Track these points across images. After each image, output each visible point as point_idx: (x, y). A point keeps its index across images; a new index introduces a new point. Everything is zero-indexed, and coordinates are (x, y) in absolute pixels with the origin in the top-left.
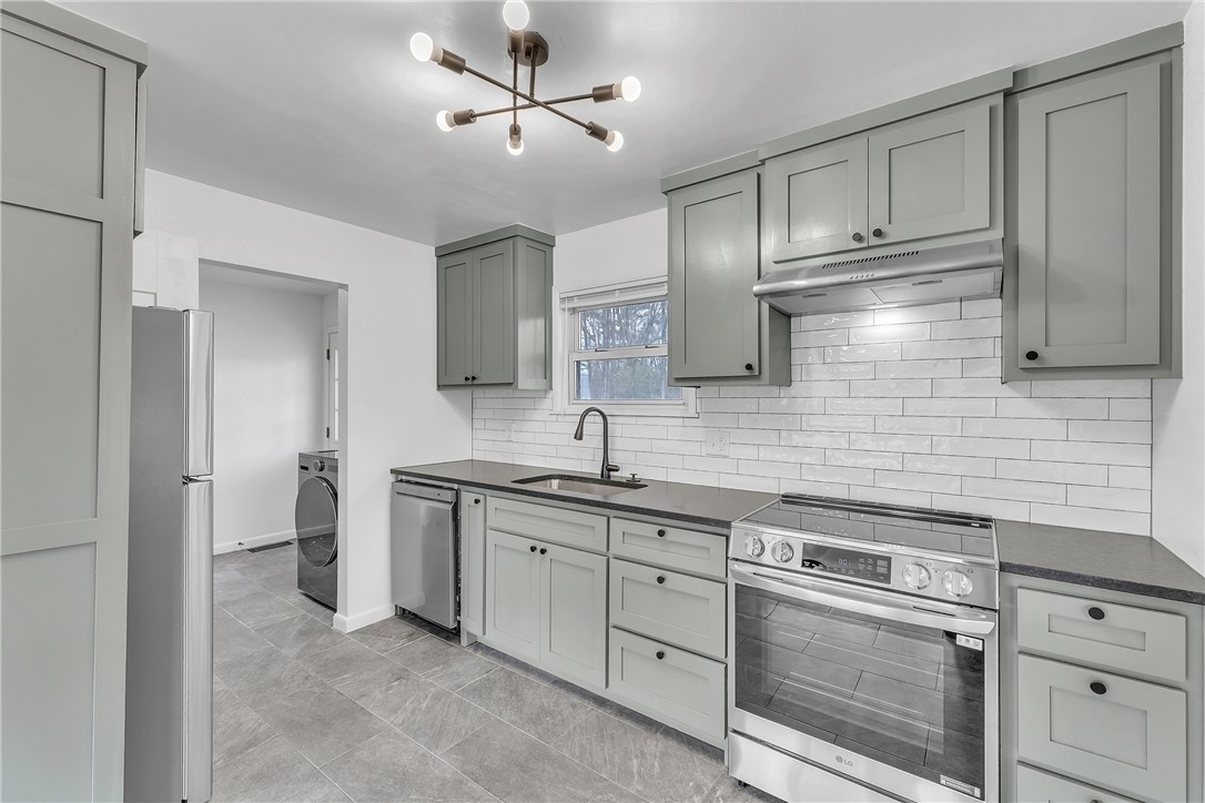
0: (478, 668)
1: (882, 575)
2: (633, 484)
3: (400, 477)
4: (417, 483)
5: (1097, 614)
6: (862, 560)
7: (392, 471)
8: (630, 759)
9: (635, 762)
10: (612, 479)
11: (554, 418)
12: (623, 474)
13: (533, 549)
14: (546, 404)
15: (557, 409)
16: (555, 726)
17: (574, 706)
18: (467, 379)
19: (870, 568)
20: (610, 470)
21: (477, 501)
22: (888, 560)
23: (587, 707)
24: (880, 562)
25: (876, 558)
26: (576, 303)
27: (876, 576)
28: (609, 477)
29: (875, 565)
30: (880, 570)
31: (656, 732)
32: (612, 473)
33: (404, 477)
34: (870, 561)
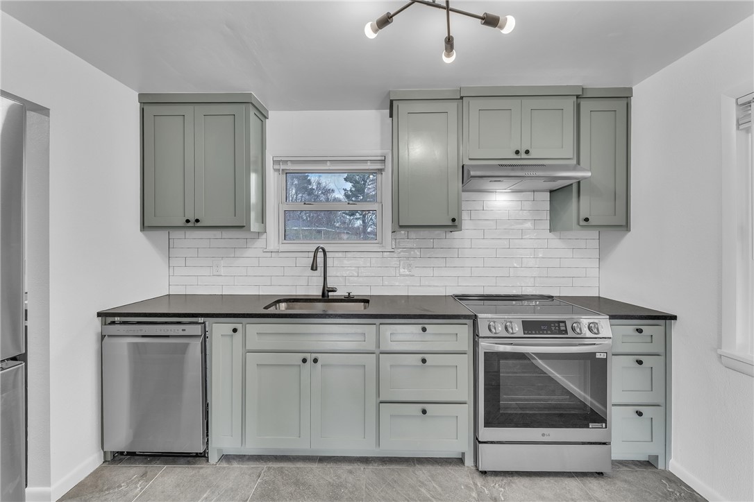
0: (247, 477)
1: (563, 330)
2: (349, 299)
3: (110, 319)
4: (139, 323)
5: (640, 331)
6: (553, 325)
7: (99, 315)
8: (419, 490)
9: (423, 490)
10: (330, 298)
11: (269, 255)
12: (341, 292)
13: (304, 361)
14: (260, 243)
15: (271, 248)
16: (352, 493)
17: (350, 472)
18: (188, 221)
19: (557, 328)
20: (329, 291)
21: (235, 330)
22: (564, 322)
23: (360, 469)
24: (561, 324)
25: (559, 322)
26: (290, 167)
27: (561, 332)
28: (328, 296)
29: (559, 327)
30: (563, 328)
31: (414, 464)
32: (330, 294)
33: (117, 319)
34: (556, 325)
